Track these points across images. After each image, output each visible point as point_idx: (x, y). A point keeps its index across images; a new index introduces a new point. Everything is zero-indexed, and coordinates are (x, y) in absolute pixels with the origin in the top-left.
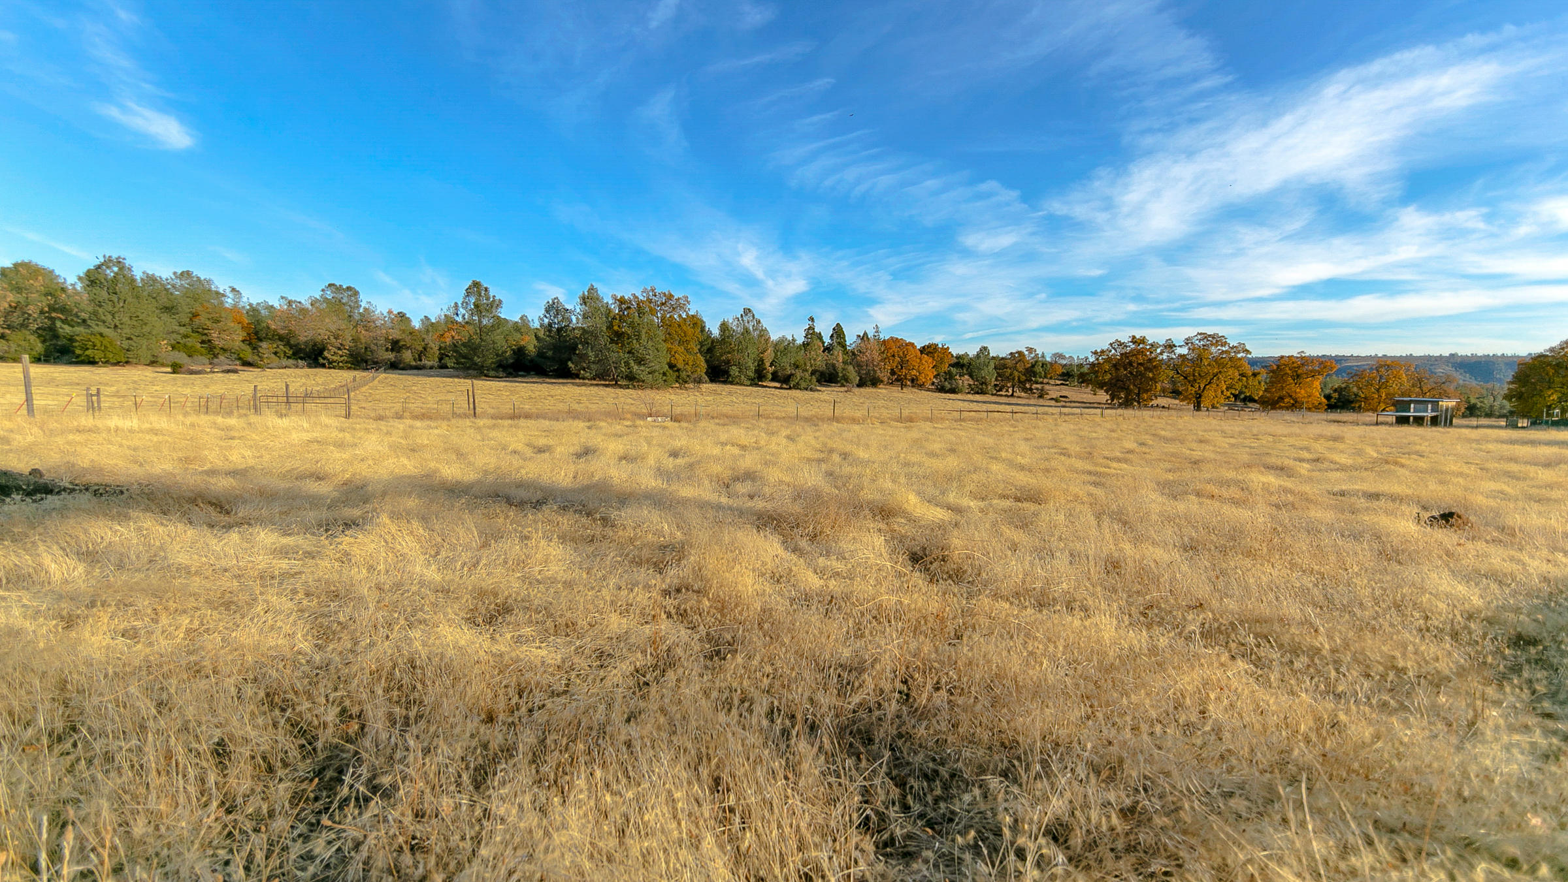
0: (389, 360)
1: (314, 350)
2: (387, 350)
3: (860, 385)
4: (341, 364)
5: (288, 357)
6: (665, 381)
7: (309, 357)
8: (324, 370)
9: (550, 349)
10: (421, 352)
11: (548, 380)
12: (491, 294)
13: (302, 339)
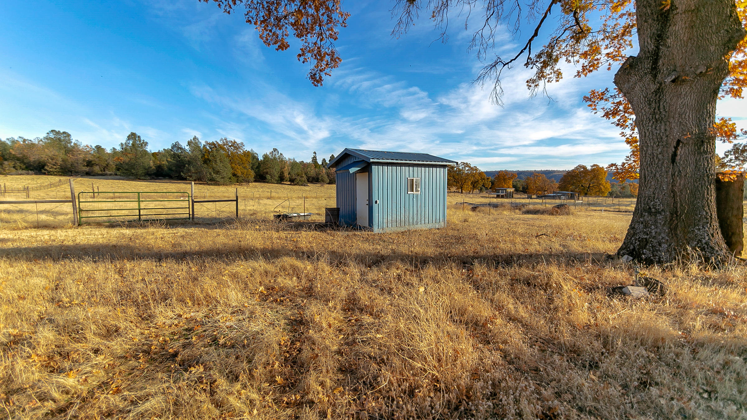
0: (85, 171)
1: (39, 166)
2: (84, 166)
3: (329, 183)
4: (55, 173)
5: (23, 169)
6: (230, 181)
7: (36, 169)
8: (45, 176)
9: (174, 166)
10: (105, 167)
11: (173, 181)
12: (142, 139)
13: (32, 159)
